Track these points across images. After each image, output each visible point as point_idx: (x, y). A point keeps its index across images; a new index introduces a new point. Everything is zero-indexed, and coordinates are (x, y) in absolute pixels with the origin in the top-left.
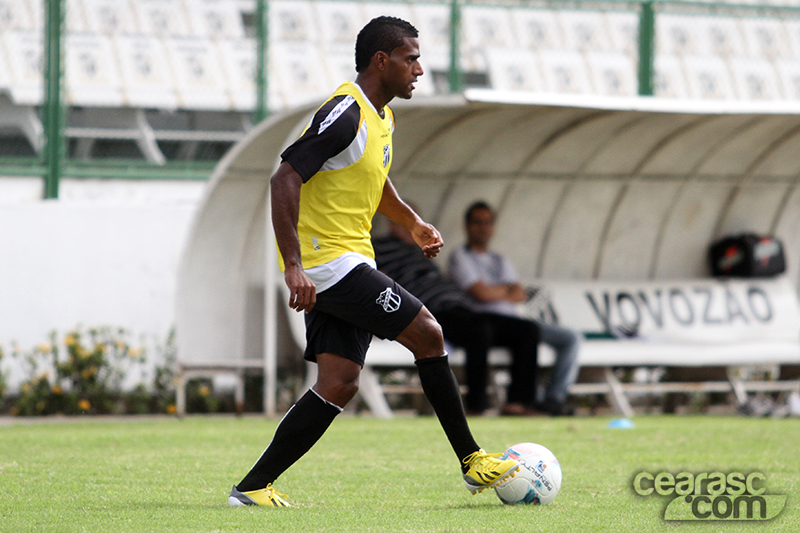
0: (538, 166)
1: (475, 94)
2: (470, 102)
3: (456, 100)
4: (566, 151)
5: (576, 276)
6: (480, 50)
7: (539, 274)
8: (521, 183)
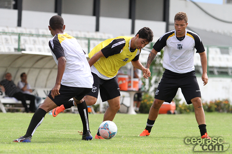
0: (35, 66)
1: (23, 52)
2: (23, 54)
3: (20, 53)
4: (40, 63)
5: (42, 87)
6: (24, 44)
7: (35, 86)
8: (32, 69)
